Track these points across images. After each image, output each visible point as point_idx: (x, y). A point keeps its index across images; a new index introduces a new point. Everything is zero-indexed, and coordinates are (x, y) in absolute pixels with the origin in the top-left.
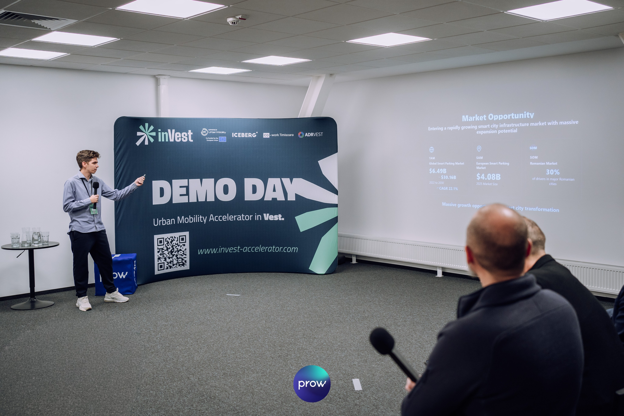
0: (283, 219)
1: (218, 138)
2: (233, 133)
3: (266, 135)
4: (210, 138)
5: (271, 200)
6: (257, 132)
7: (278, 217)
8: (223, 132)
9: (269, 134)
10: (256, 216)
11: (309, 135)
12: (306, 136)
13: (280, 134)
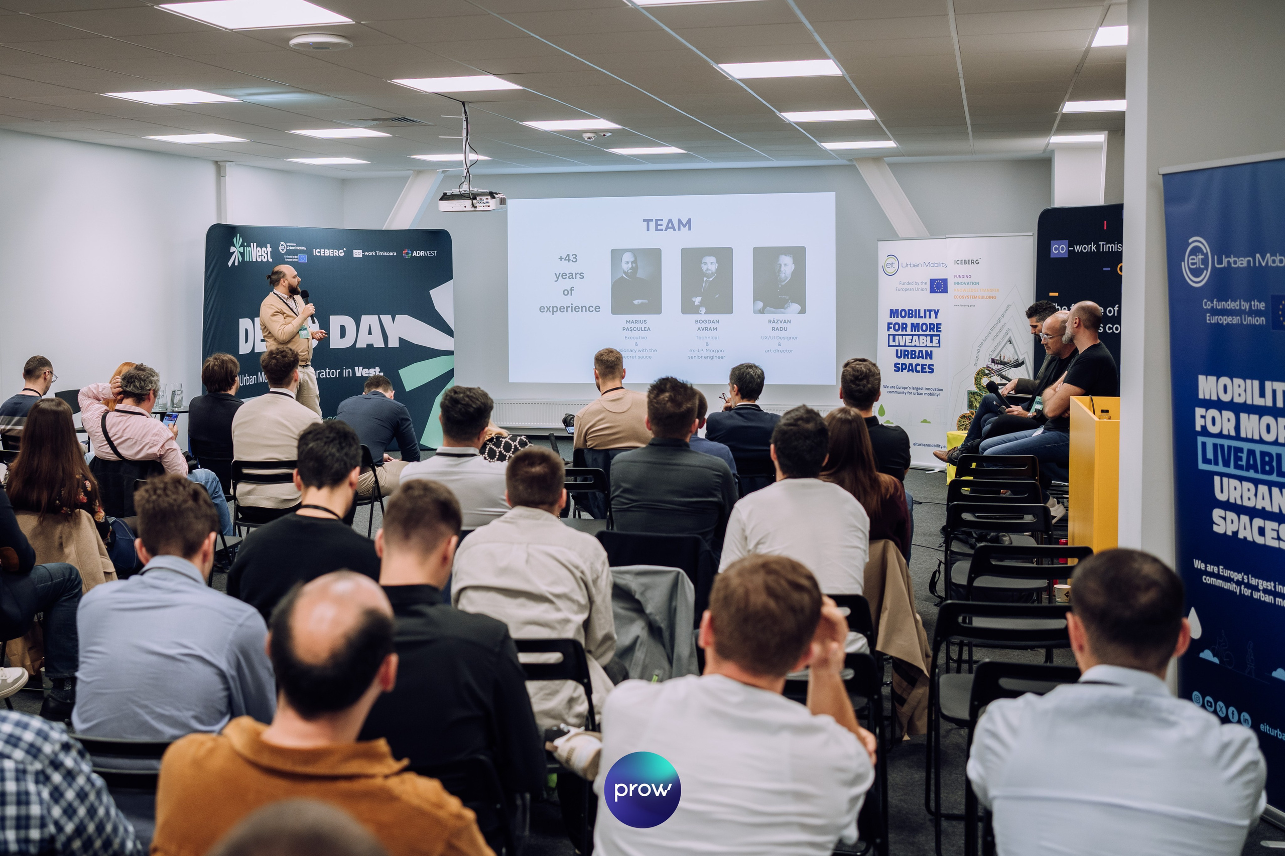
1: (297, 257)
2: (314, 250)
3: (358, 253)
4: (288, 257)
5: (365, 346)
6: (345, 249)
8: (303, 248)
9: (361, 251)
10: (344, 370)
11: (419, 254)
12: (415, 255)
13: (378, 252)
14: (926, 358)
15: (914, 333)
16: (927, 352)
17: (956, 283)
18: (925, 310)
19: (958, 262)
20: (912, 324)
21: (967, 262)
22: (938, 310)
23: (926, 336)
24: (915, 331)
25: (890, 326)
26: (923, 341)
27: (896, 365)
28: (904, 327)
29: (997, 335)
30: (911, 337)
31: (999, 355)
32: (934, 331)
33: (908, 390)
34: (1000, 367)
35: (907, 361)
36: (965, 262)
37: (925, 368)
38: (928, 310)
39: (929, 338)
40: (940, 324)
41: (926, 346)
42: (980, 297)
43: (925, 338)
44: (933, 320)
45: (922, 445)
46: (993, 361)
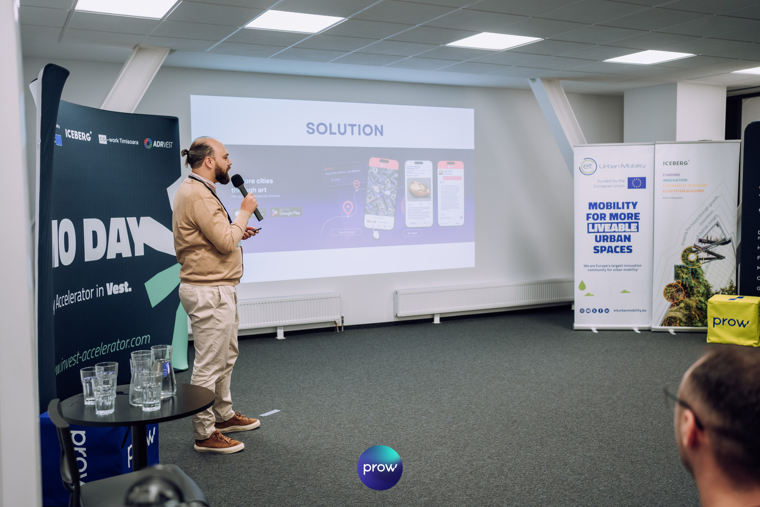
0: (130, 290)
2: (66, 130)
3: (103, 139)
5: (115, 257)
6: (91, 133)
7: (124, 287)
8: (58, 127)
9: (105, 136)
10: (97, 289)
11: (159, 145)
12: (155, 146)
13: (120, 139)
14: (625, 241)
15: (612, 221)
16: (625, 236)
17: (665, 180)
18: (623, 203)
19: (667, 163)
20: (611, 215)
21: (676, 163)
22: (636, 203)
23: (625, 223)
24: (614, 219)
25: (590, 216)
26: (622, 227)
27: (595, 248)
28: (603, 216)
29: (705, 220)
30: (610, 225)
31: (706, 236)
32: (632, 219)
33: (608, 267)
34: (706, 245)
35: (607, 244)
36: (674, 163)
37: (624, 249)
38: (626, 203)
39: (627, 225)
40: (639, 214)
41: (625, 232)
42: (687, 191)
43: (623, 225)
44: (631, 210)
45: (622, 310)
46: (701, 241)
